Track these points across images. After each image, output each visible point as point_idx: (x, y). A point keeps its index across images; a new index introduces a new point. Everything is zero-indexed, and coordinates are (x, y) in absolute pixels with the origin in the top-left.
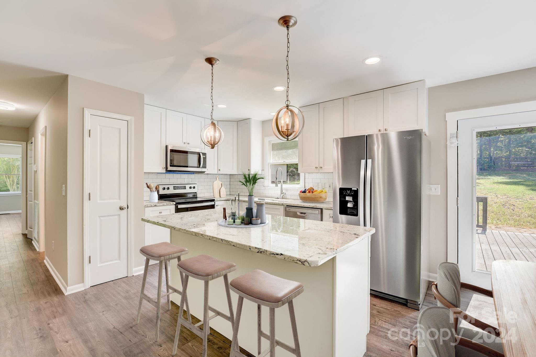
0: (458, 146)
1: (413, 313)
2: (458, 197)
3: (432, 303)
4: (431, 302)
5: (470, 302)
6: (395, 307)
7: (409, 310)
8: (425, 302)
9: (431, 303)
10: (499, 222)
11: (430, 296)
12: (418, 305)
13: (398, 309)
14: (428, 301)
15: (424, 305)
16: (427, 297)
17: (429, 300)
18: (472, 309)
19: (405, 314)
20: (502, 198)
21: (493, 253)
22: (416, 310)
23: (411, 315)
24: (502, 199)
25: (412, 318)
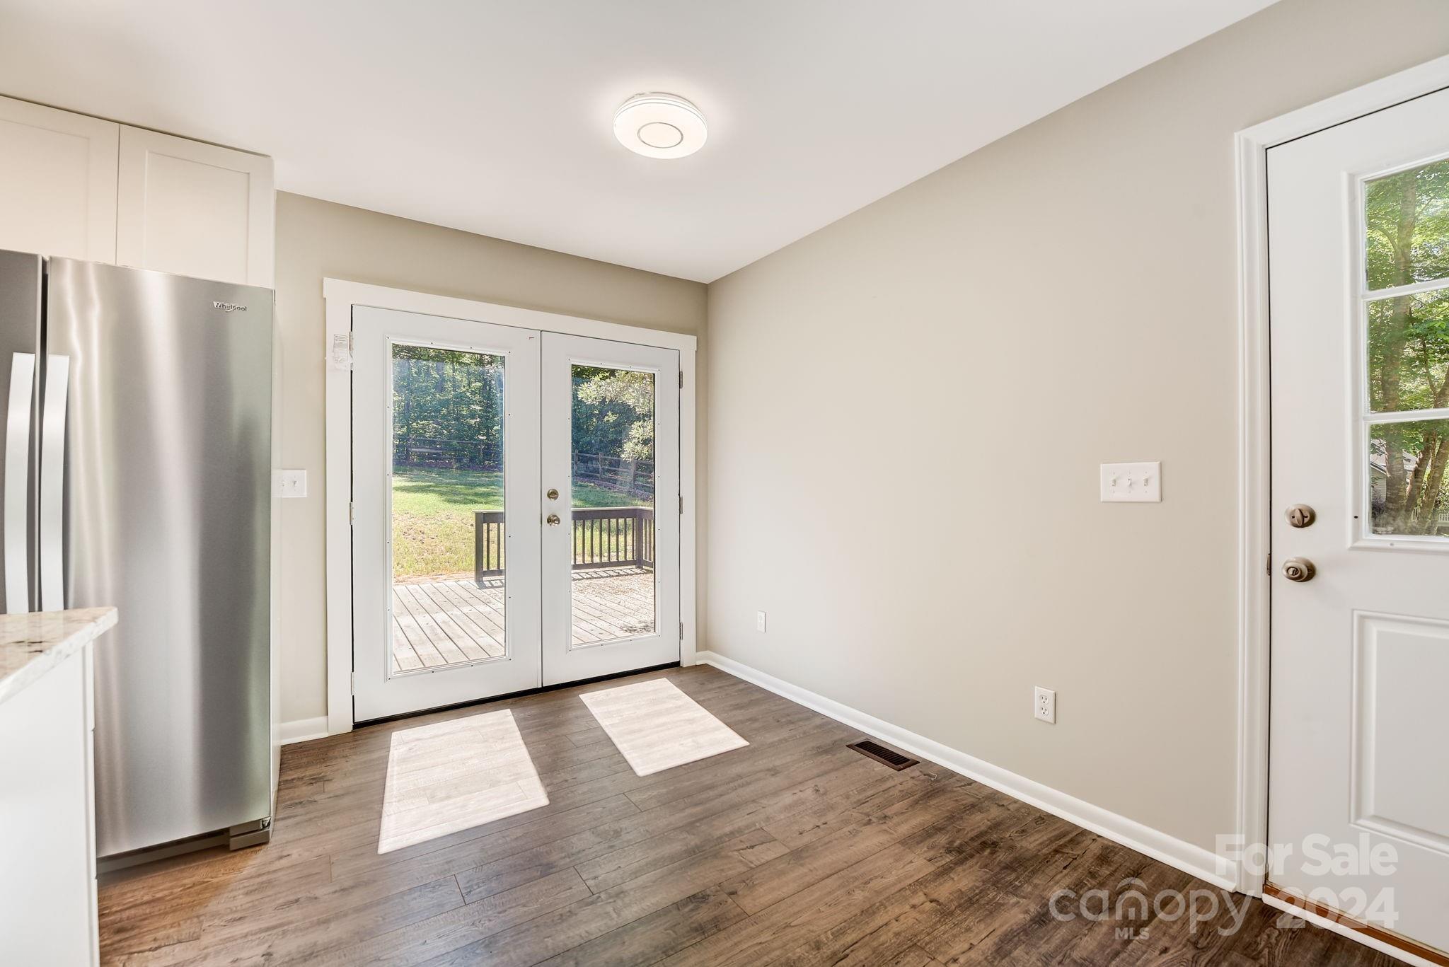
0: (352, 371)
1: (250, 863)
2: (352, 501)
3: (301, 803)
4: (297, 801)
5: (388, 755)
6: (185, 878)
7: (237, 860)
8: (279, 808)
9: (296, 804)
10: (400, 570)
11: (292, 785)
12: (264, 827)
13: (197, 878)
14: (289, 803)
15: (279, 820)
16: (282, 793)
17: (292, 799)
18: (396, 768)
19: (225, 877)
20: (400, 519)
21: (406, 633)
22: (257, 848)
23: (245, 872)
24: (402, 521)
25: (251, 877)
